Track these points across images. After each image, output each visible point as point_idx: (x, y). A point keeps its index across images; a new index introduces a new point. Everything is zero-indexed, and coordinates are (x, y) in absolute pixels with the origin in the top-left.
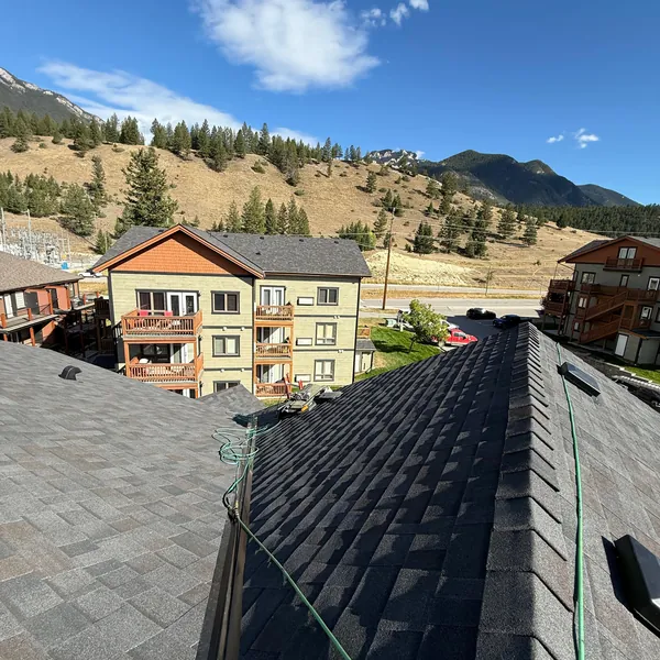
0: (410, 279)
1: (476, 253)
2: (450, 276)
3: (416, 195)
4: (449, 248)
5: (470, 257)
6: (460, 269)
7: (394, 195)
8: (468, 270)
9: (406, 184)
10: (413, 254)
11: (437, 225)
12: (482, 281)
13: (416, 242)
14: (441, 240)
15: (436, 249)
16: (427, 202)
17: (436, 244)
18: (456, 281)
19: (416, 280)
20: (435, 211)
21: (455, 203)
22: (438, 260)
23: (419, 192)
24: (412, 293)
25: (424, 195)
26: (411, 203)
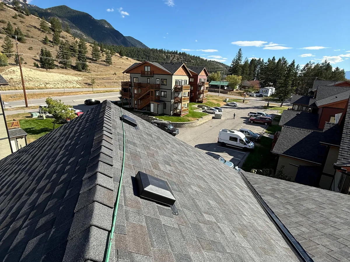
0: (43, 86)
1: (83, 69)
2: (70, 82)
3: (33, 29)
4: (65, 65)
5: (80, 71)
6: (76, 78)
7: (14, 27)
8: (80, 78)
9: (22, 20)
10: (40, 69)
11: (54, 51)
12: (89, 84)
13: (41, 61)
14: (59, 60)
15: (57, 66)
16: (43, 36)
17: (56, 63)
18: (74, 85)
19: (48, 86)
20: (50, 41)
21: (63, 37)
22: (60, 73)
23: (35, 27)
24: (47, 94)
25: (40, 30)
26: (30, 34)
